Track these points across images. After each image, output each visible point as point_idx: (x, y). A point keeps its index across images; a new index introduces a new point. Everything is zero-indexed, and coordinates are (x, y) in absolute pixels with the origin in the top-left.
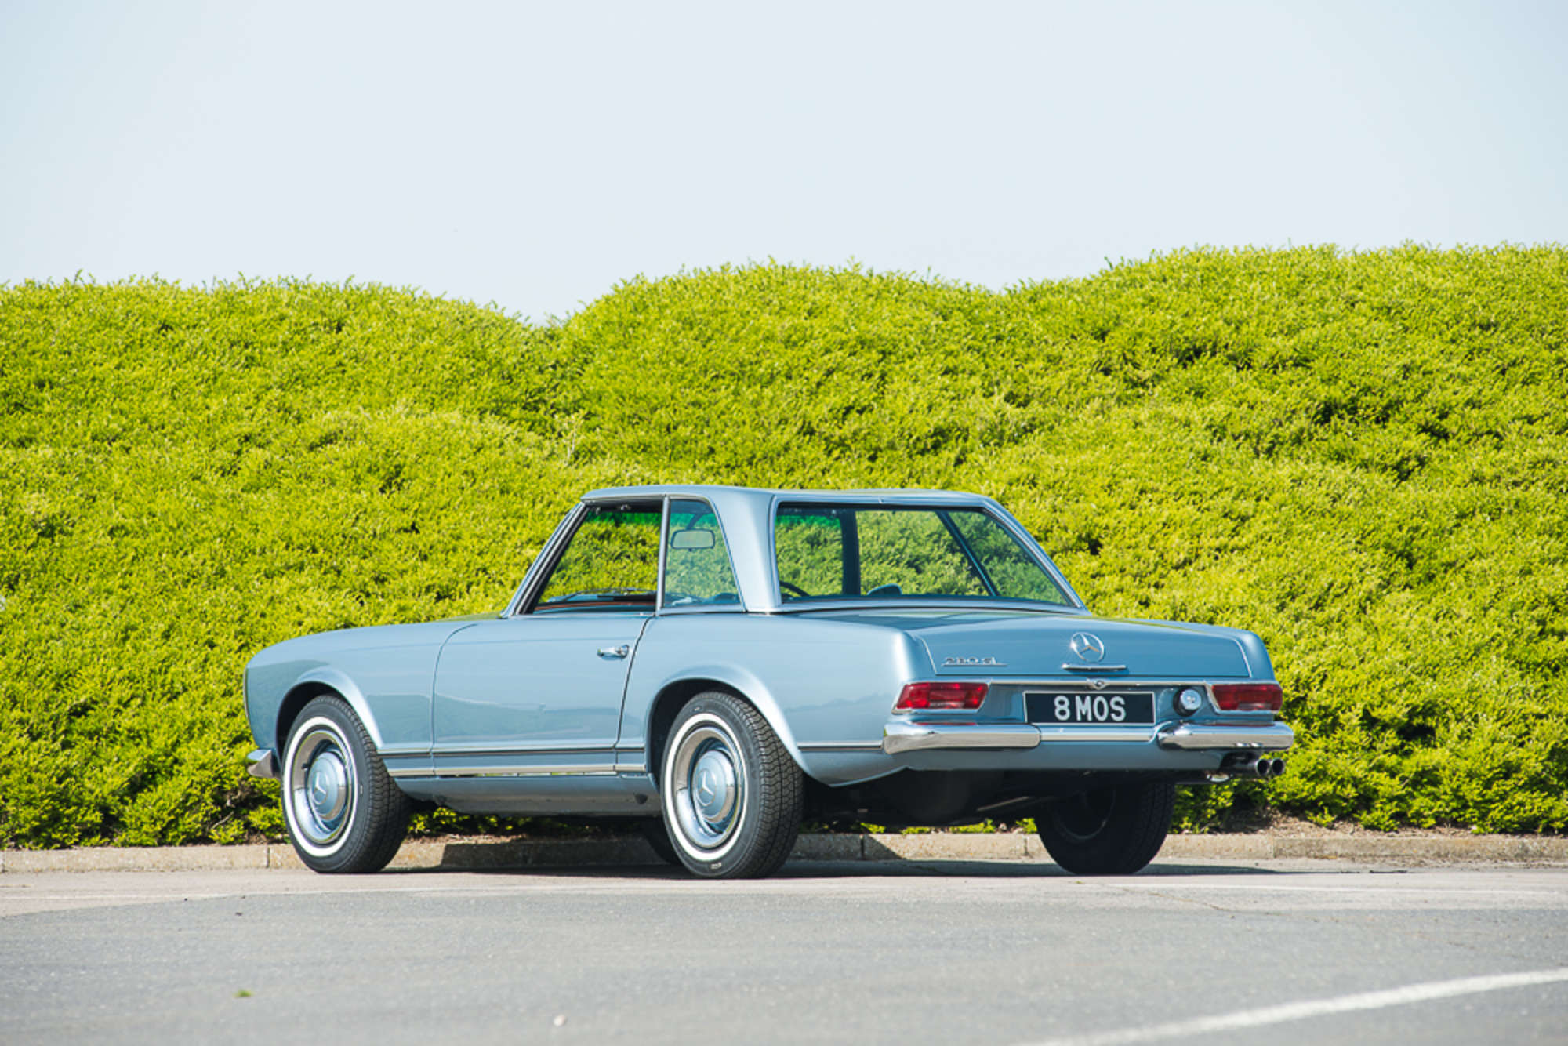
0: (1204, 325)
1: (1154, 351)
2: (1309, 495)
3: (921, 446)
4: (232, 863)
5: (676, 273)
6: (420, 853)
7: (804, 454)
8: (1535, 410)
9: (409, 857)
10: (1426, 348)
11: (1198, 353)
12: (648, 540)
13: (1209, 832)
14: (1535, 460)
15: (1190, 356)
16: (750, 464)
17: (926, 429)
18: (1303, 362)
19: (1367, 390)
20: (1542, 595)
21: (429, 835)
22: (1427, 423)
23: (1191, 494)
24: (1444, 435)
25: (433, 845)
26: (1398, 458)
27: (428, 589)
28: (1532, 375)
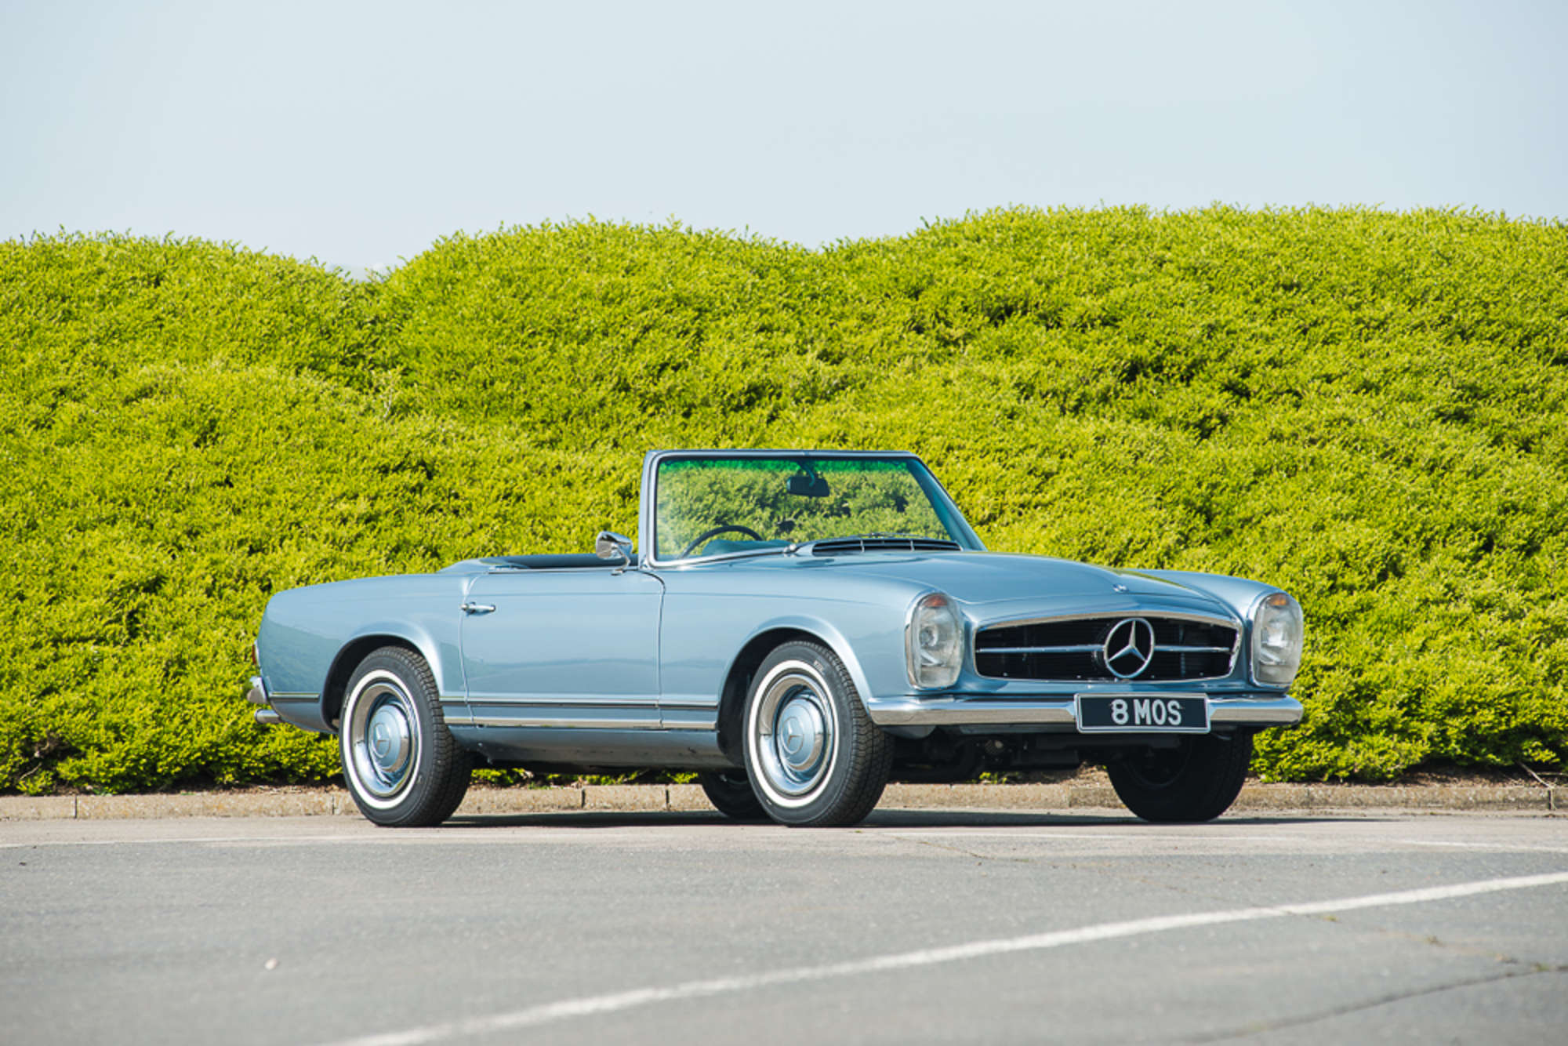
0: (1015, 285)
1: (966, 309)
2: (1112, 452)
3: (735, 402)
4: (39, 813)
5: (497, 231)
6: (229, 804)
7: (619, 410)
8: (1333, 369)
9: (218, 808)
10: (1231, 308)
11: (1009, 311)
12: (461, 494)
13: (1007, 783)
14: (1332, 419)
15: (1000, 314)
16: (565, 419)
17: (740, 386)
18: (1110, 321)
19: (1172, 349)
20: (1334, 551)
21: (239, 786)
22: (1230, 381)
23: (997, 451)
24: (1246, 394)
25: (241, 796)
26: (1201, 416)
27: (241, 543)
28: (1332, 335)
